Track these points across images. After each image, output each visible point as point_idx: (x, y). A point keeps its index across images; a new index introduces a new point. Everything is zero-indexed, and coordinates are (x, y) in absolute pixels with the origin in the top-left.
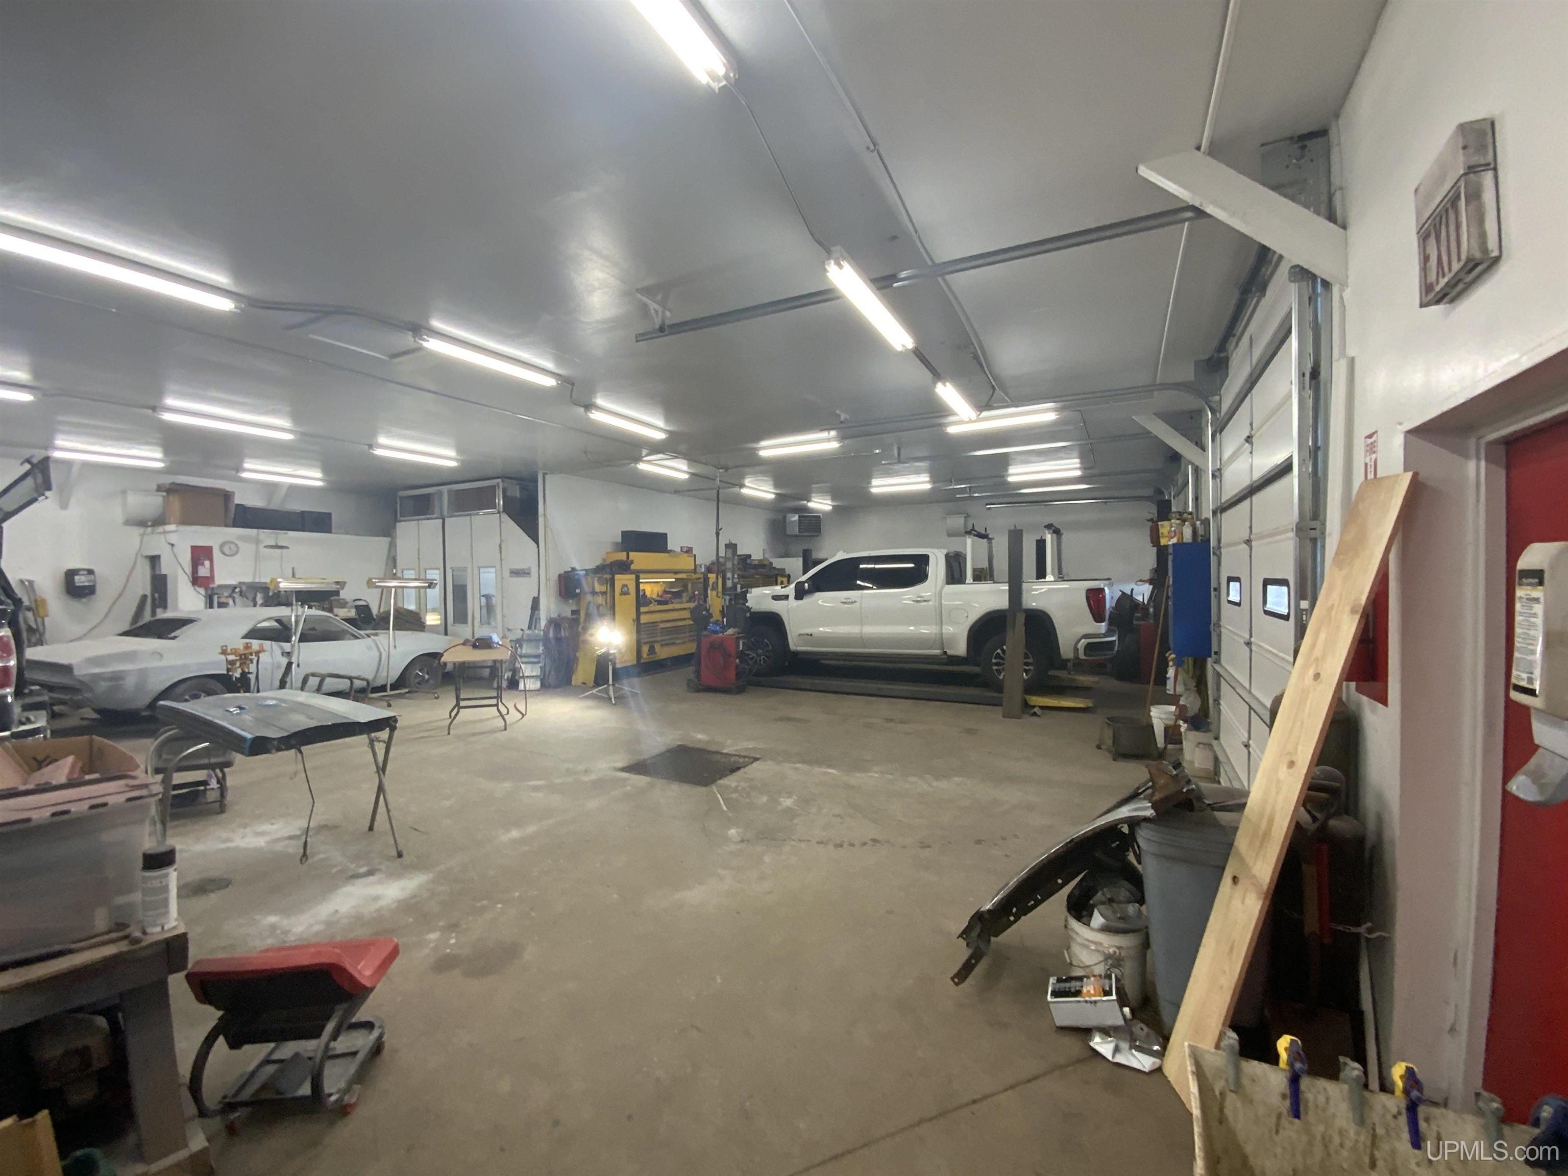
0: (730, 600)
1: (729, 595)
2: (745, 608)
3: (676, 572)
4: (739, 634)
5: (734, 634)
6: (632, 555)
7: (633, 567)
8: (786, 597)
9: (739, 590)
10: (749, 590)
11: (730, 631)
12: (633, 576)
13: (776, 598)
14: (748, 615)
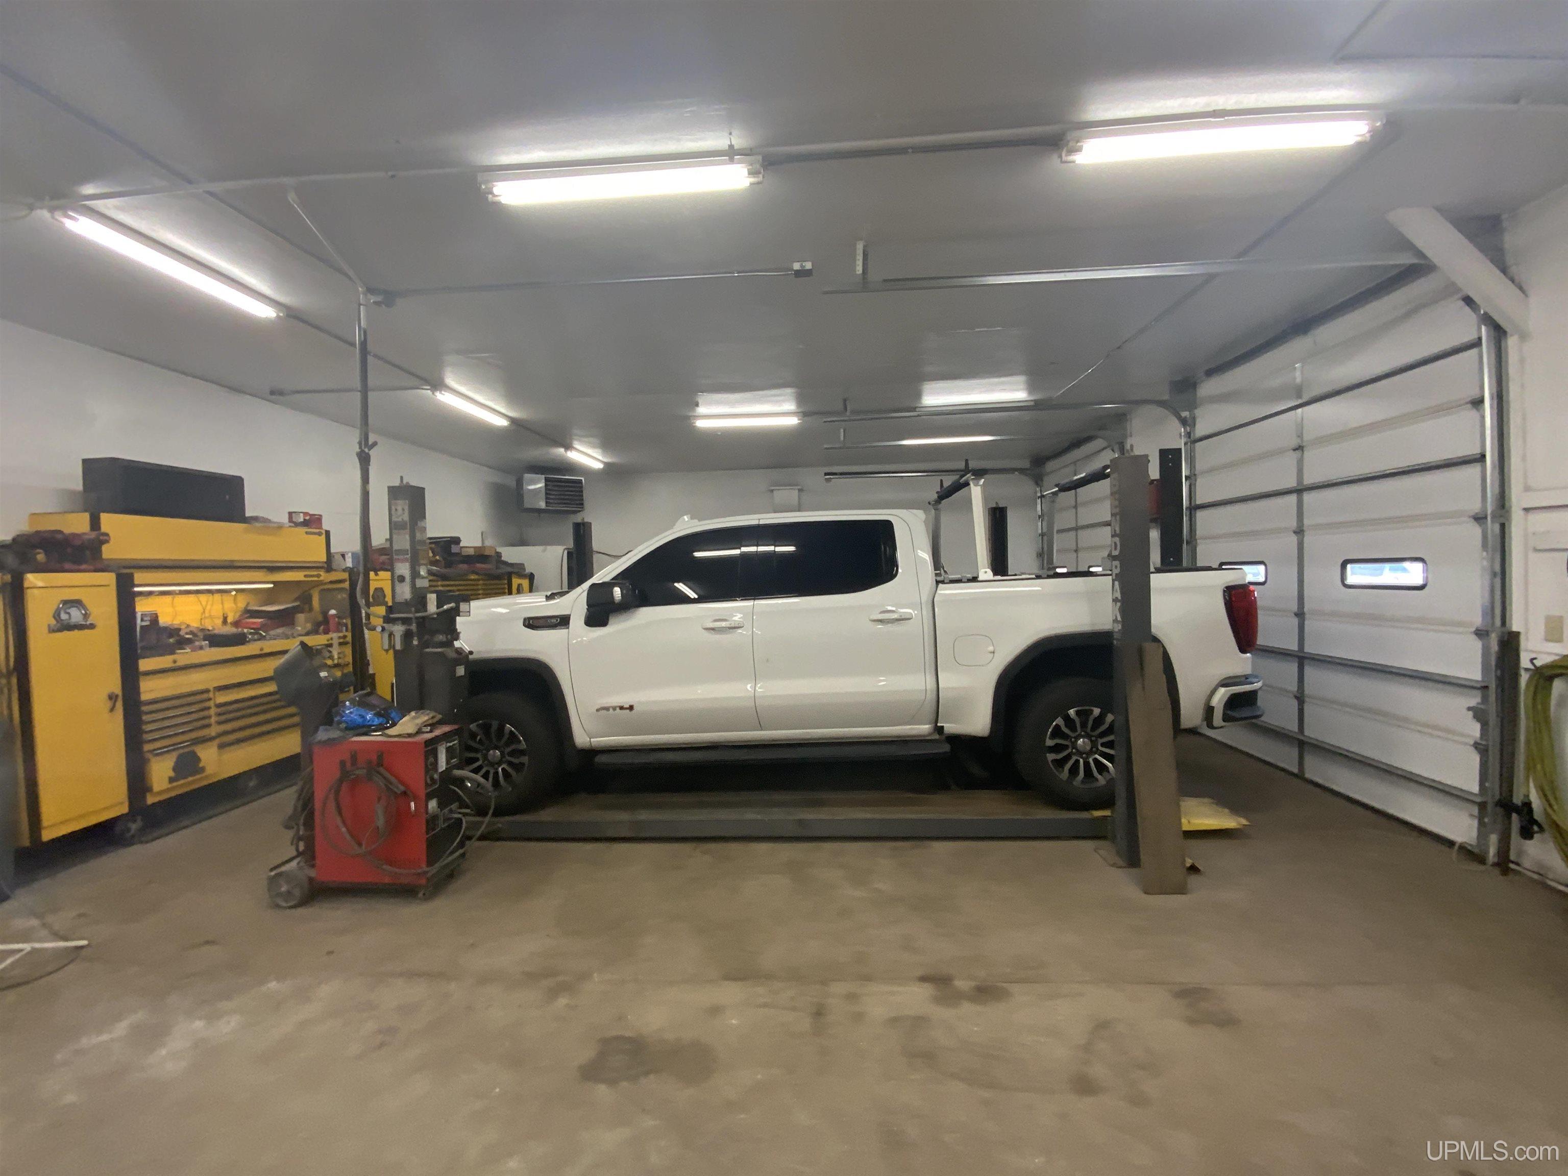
0: (407, 636)
1: (405, 621)
2: (451, 654)
3: (272, 568)
4: (433, 726)
5: (419, 732)
6: (109, 521)
7: (108, 552)
8: (563, 621)
9: (432, 607)
10: (463, 606)
11: (408, 724)
12: (110, 578)
13: (533, 623)
14: (461, 671)
